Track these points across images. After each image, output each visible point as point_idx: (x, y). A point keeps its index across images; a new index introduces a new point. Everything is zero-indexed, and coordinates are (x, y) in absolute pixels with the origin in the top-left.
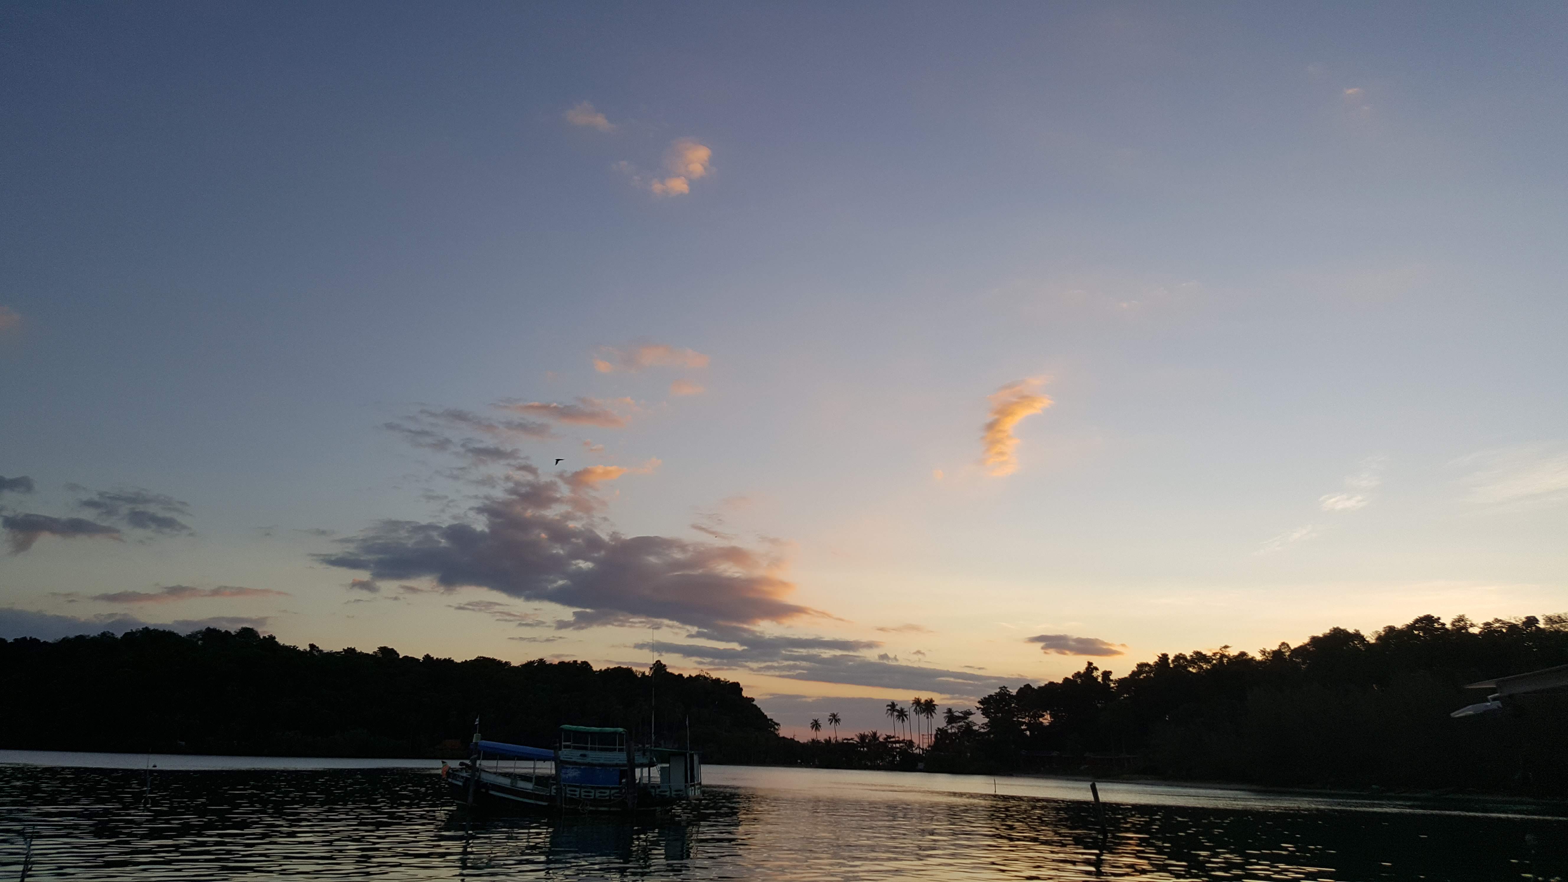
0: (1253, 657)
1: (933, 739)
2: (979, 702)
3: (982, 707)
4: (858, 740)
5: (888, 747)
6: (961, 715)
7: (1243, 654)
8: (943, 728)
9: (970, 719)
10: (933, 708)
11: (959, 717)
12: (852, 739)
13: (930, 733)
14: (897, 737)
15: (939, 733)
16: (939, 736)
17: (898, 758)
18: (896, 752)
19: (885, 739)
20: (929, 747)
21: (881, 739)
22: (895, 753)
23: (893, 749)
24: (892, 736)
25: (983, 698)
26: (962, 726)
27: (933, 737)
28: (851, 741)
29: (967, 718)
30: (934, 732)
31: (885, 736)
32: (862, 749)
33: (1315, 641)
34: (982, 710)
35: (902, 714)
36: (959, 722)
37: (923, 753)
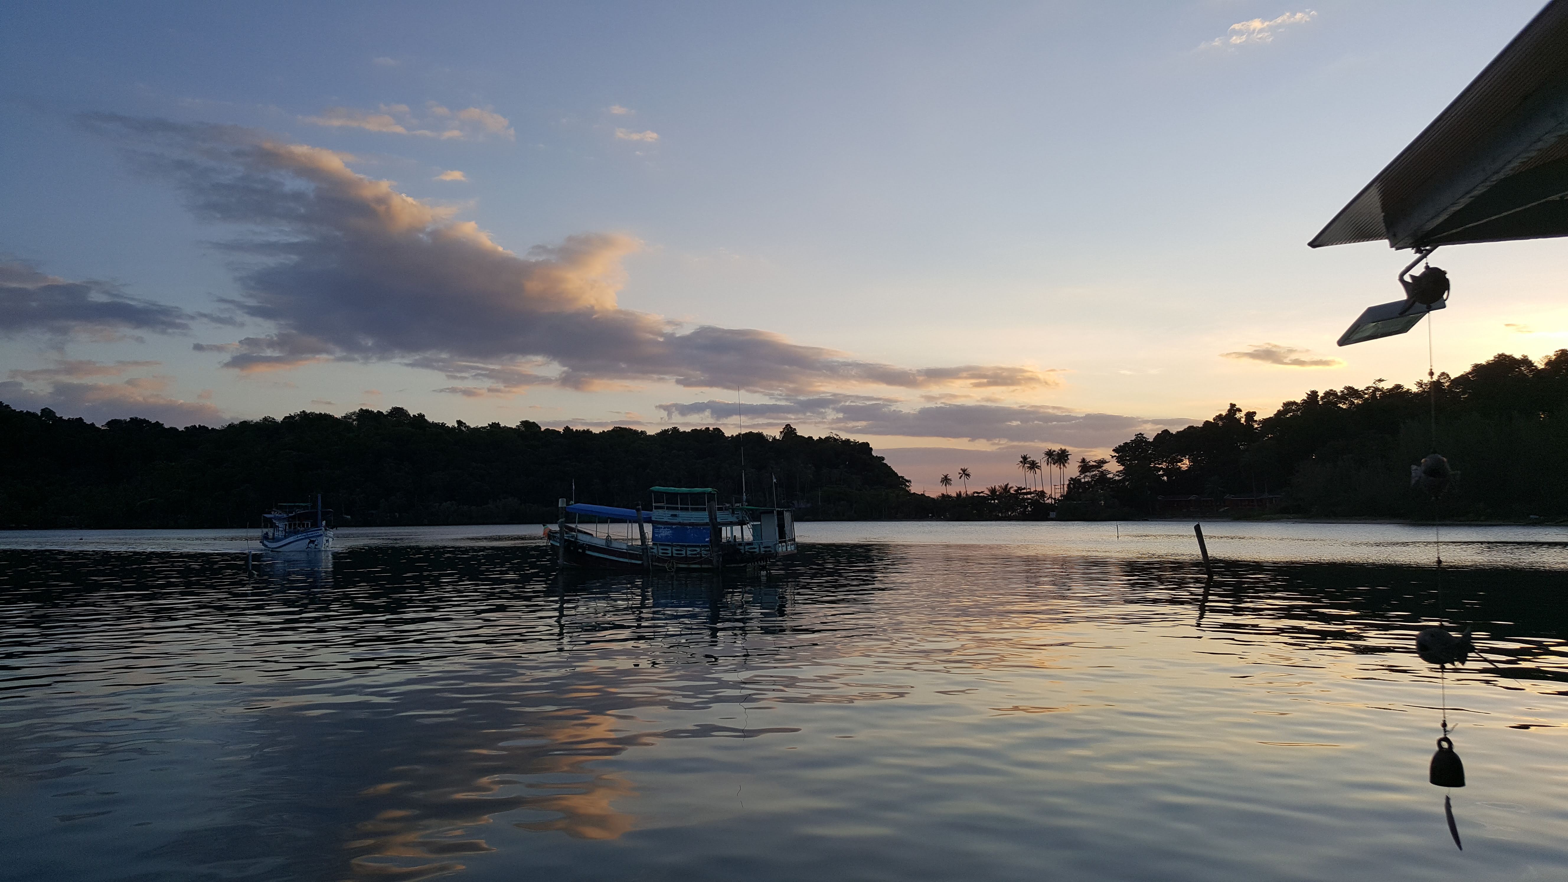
0: (1408, 390)
1: (1066, 489)
2: (1113, 450)
3: (1117, 455)
4: (989, 493)
5: (1019, 498)
6: (1094, 464)
7: (1398, 387)
8: (1076, 478)
9: (1104, 468)
10: (1066, 458)
11: (1093, 466)
12: (982, 492)
13: (1062, 483)
14: (1029, 489)
15: (1072, 482)
16: (1071, 486)
17: (1029, 508)
18: (1027, 502)
19: (1015, 491)
20: (1061, 496)
21: (1012, 491)
22: (1026, 504)
23: (1023, 499)
24: (1023, 487)
25: (1118, 446)
26: (1095, 475)
27: (1066, 486)
28: (981, 494)
29: (1101, 467)
30: (1067, 482)
31: (1016, 488)
32: (993, 502)
33: (1478, 369)
34: (1118, 458)
35: (1033, 466)
36: (1093, 471)
37: (1055, 503)
